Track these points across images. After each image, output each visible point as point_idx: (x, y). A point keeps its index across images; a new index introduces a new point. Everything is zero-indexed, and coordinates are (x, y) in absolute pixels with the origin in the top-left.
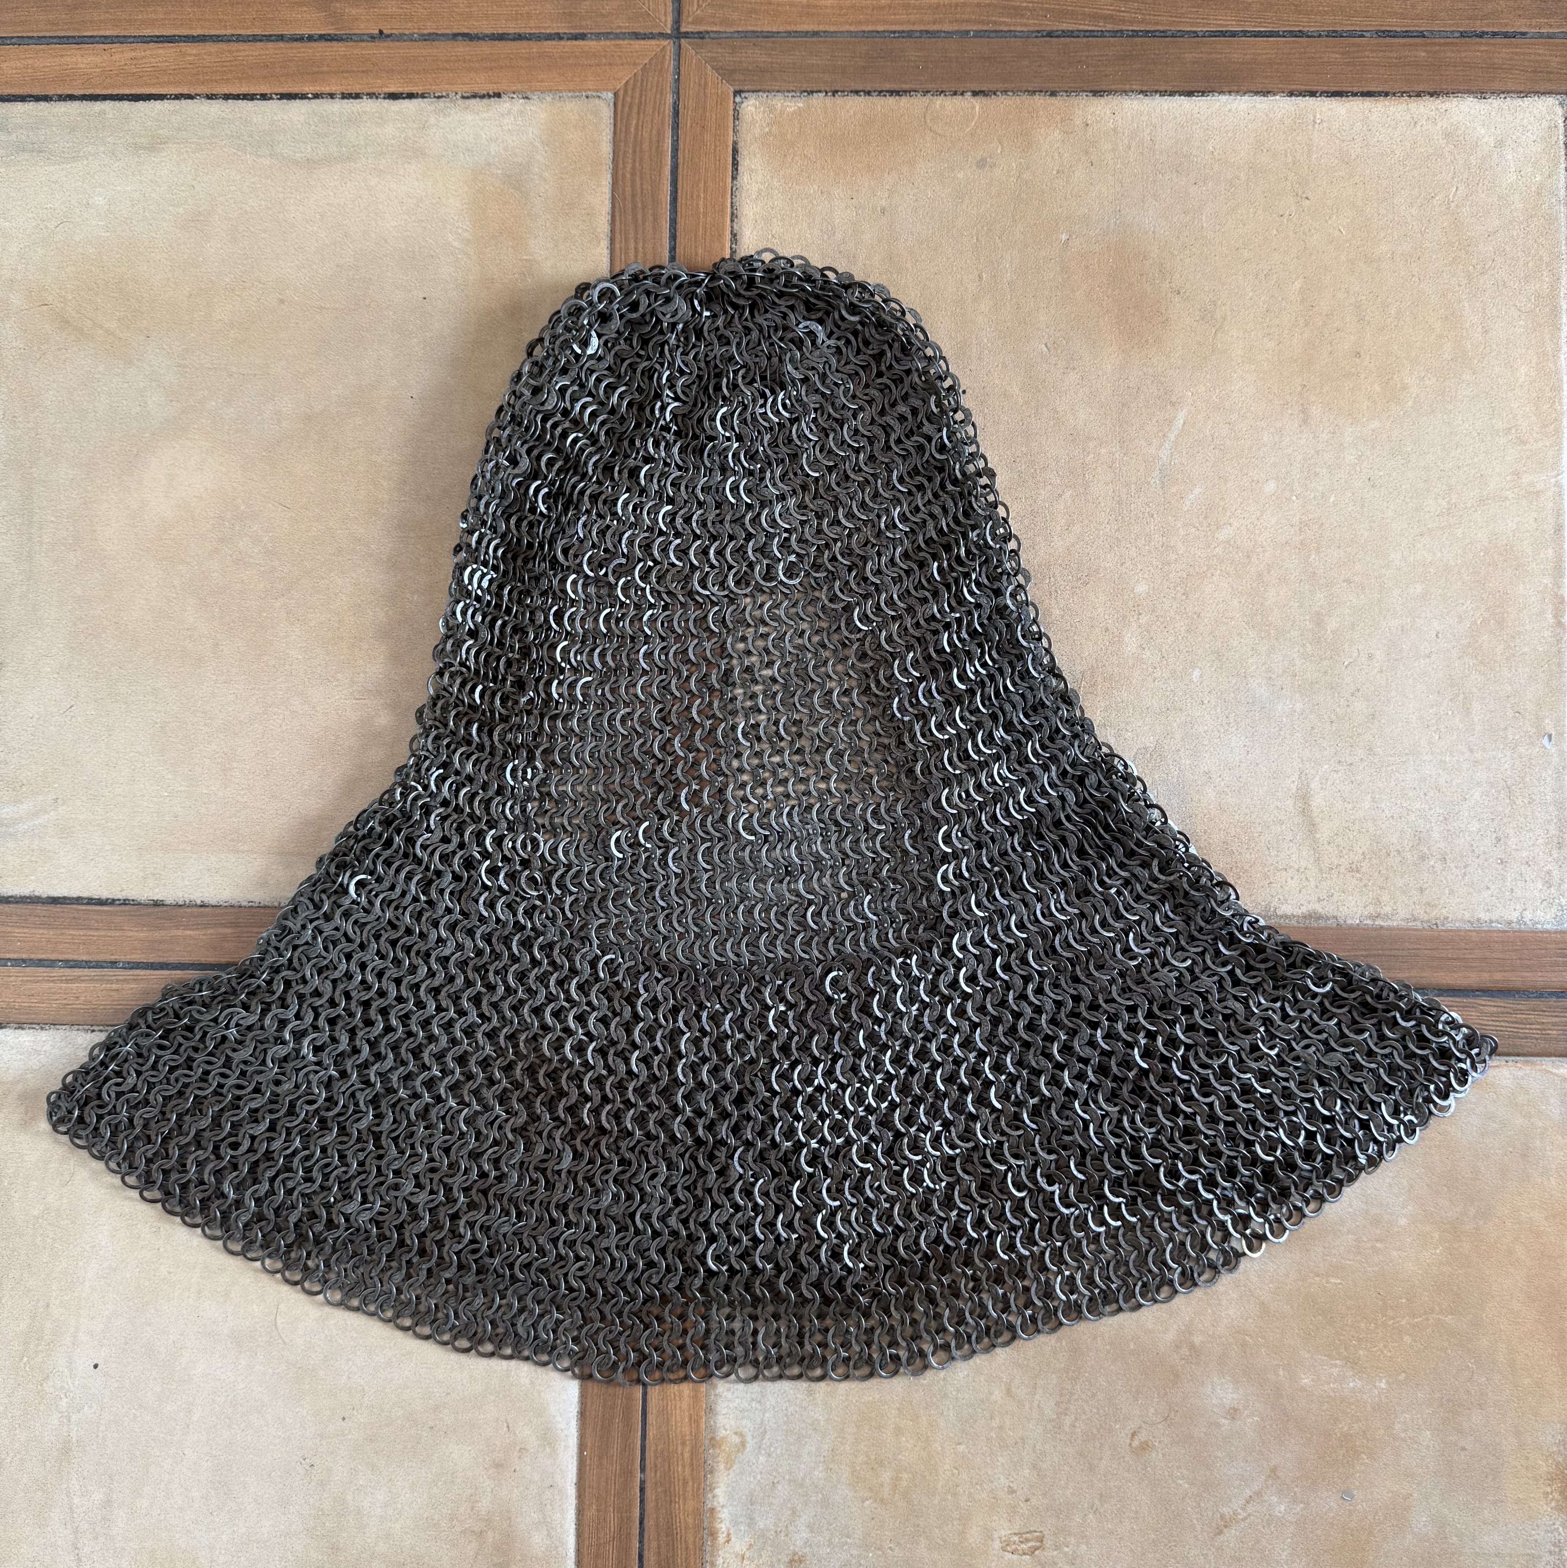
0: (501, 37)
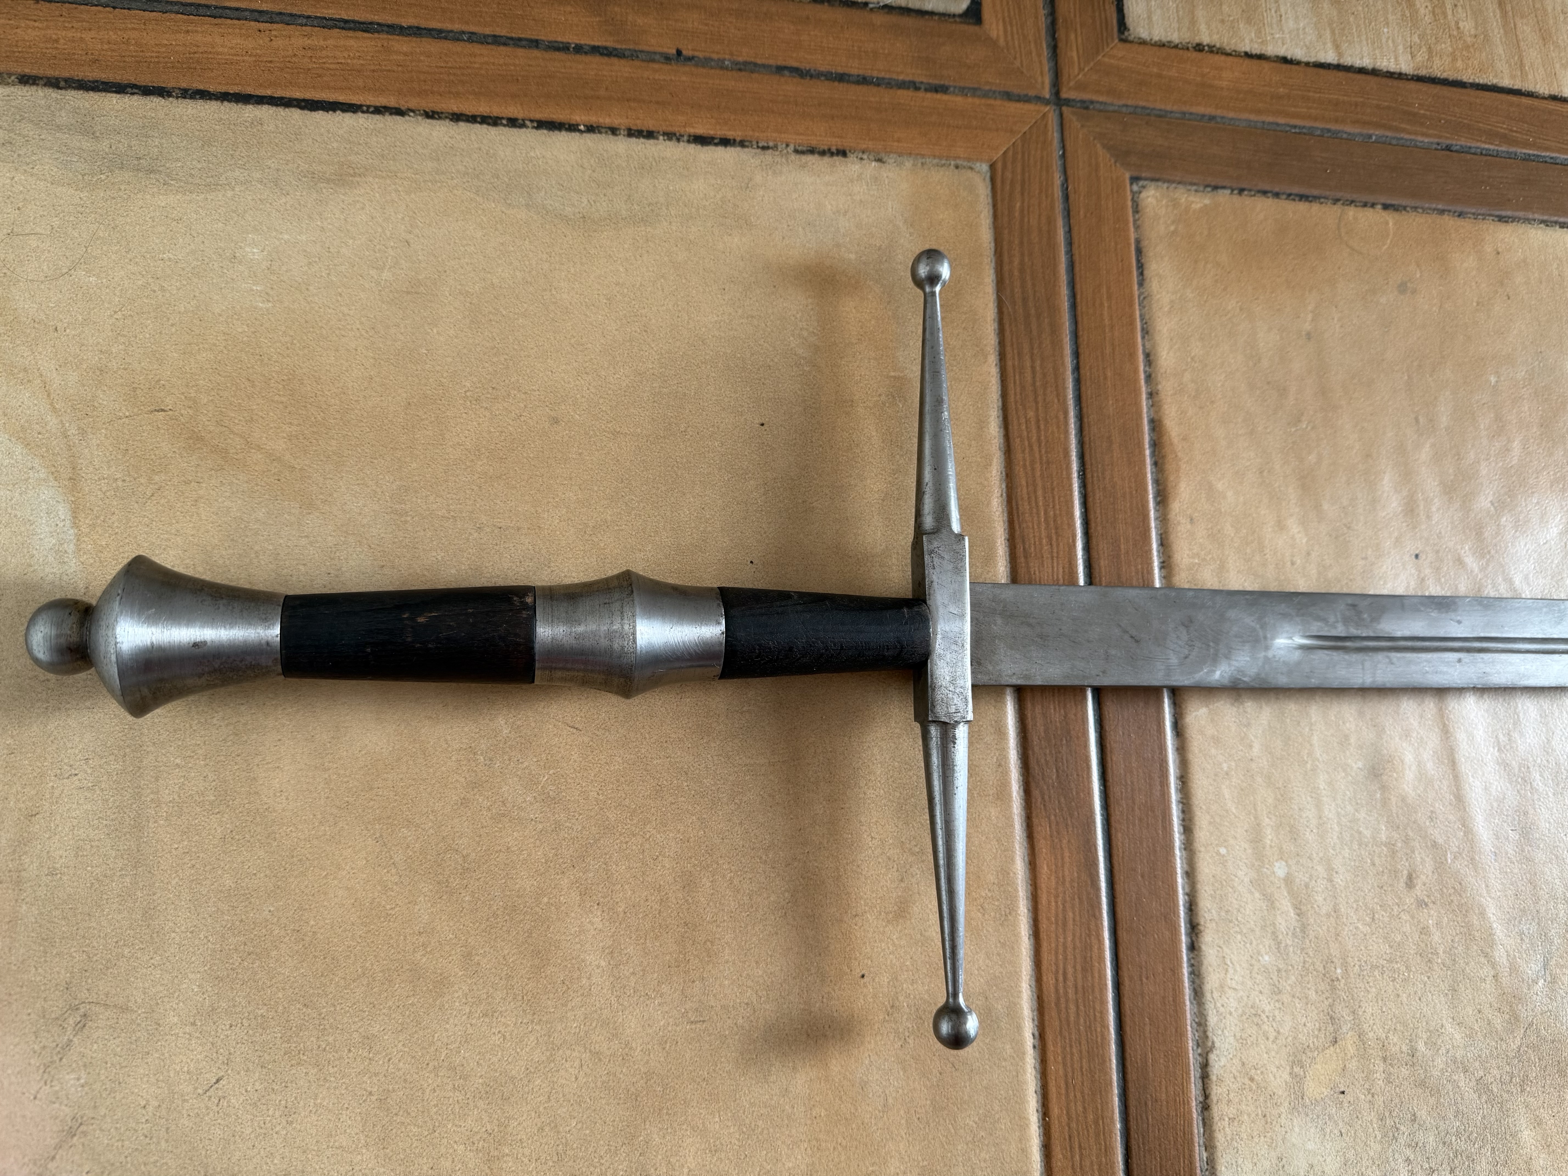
0: (841, 78)
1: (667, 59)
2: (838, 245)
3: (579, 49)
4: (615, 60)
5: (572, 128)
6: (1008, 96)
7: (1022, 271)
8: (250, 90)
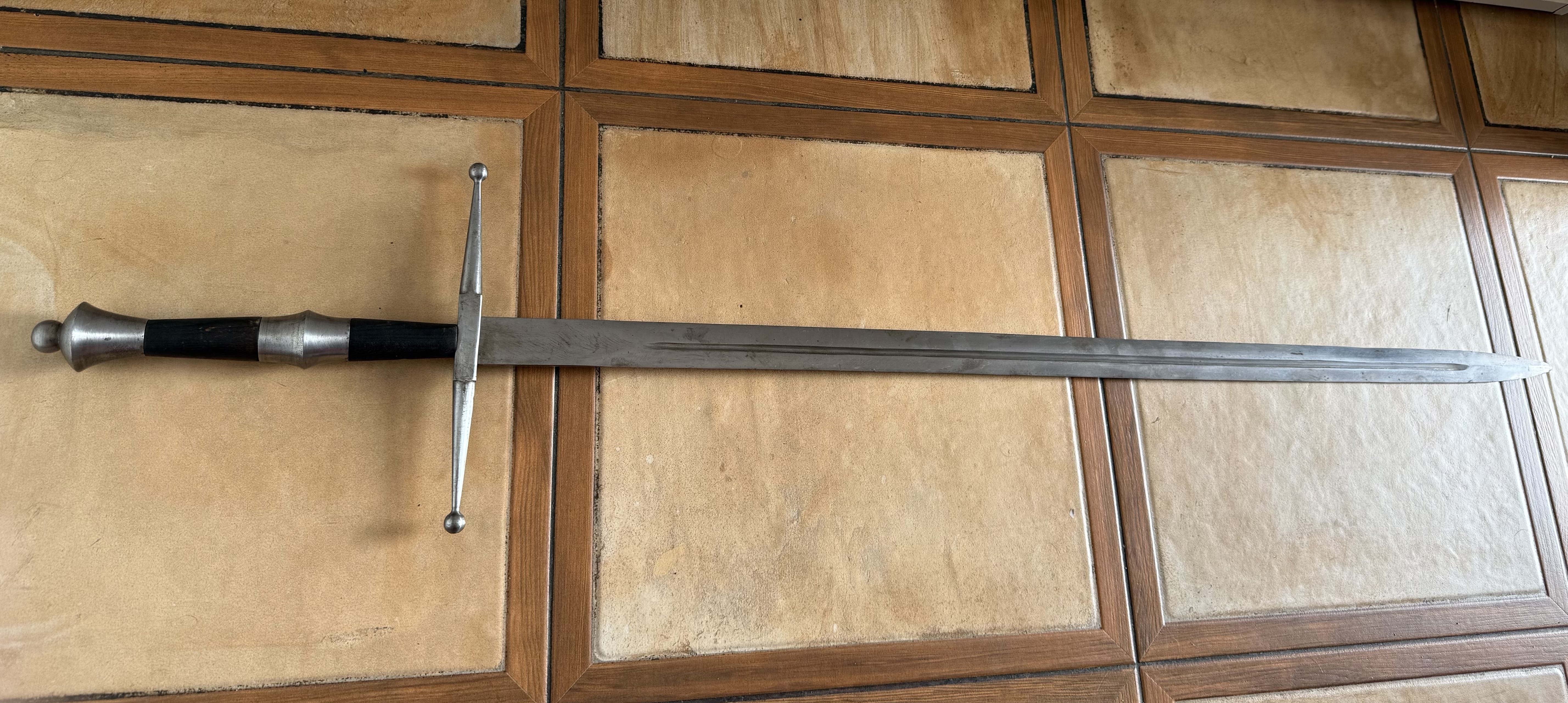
0: (448, 81)
1: (359, 74)
2: (439, 159)
3: (315, 71)
4: (332, 75)
5: (308, 108)
6: (537, 87)
7: (536, 170)
8: (153, 94)
